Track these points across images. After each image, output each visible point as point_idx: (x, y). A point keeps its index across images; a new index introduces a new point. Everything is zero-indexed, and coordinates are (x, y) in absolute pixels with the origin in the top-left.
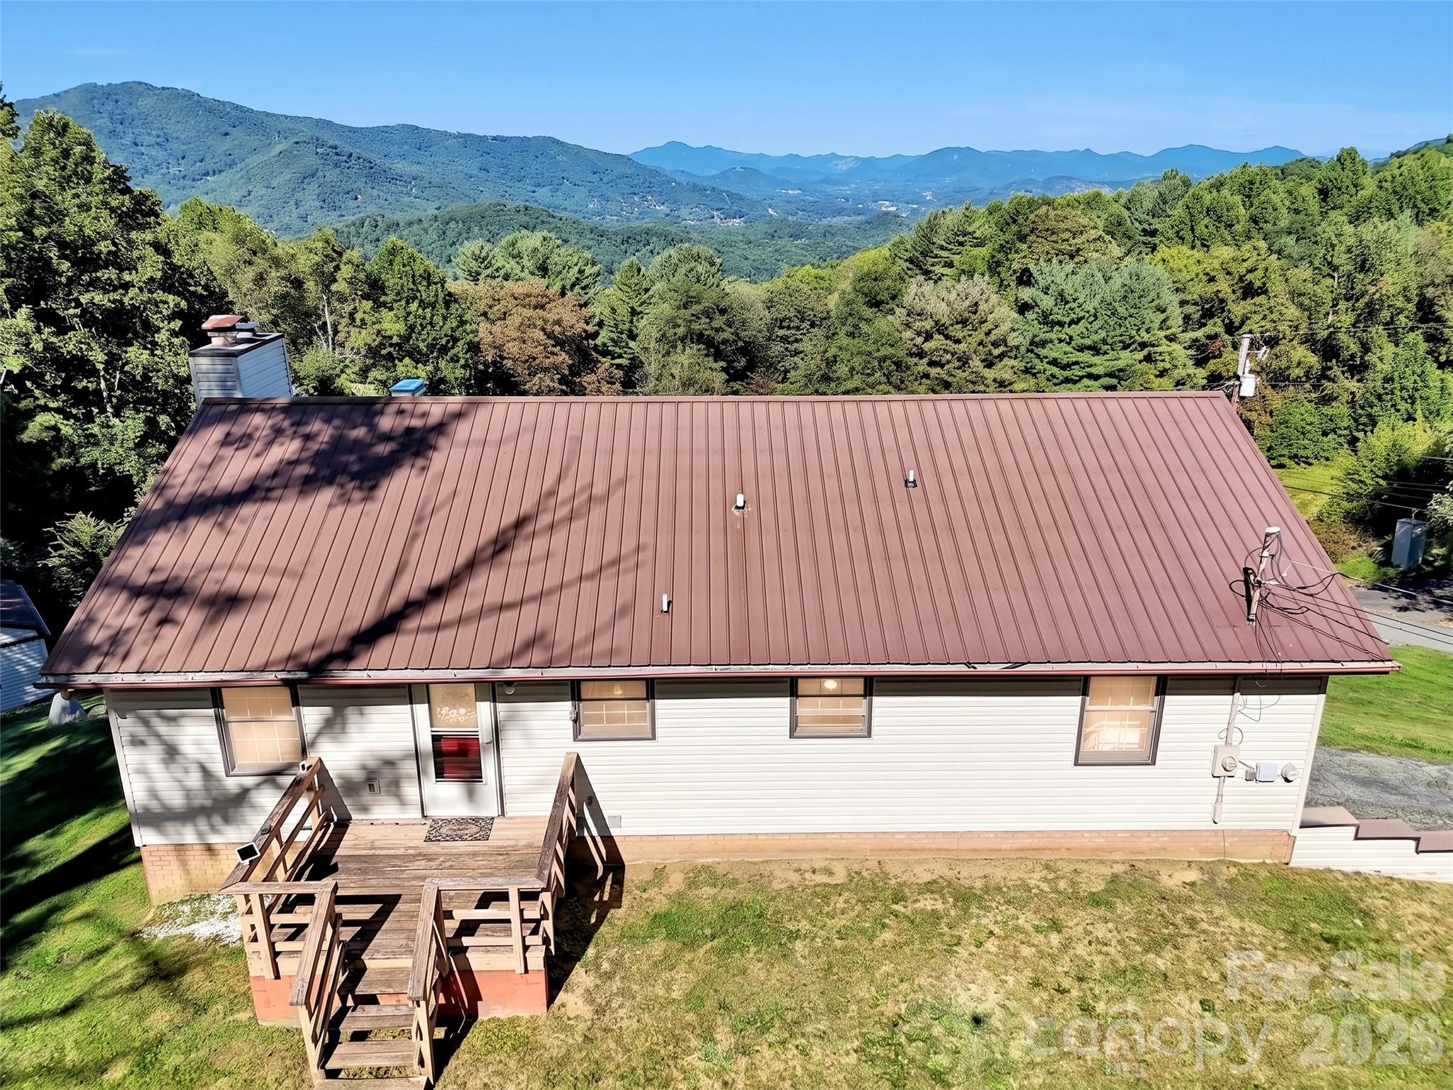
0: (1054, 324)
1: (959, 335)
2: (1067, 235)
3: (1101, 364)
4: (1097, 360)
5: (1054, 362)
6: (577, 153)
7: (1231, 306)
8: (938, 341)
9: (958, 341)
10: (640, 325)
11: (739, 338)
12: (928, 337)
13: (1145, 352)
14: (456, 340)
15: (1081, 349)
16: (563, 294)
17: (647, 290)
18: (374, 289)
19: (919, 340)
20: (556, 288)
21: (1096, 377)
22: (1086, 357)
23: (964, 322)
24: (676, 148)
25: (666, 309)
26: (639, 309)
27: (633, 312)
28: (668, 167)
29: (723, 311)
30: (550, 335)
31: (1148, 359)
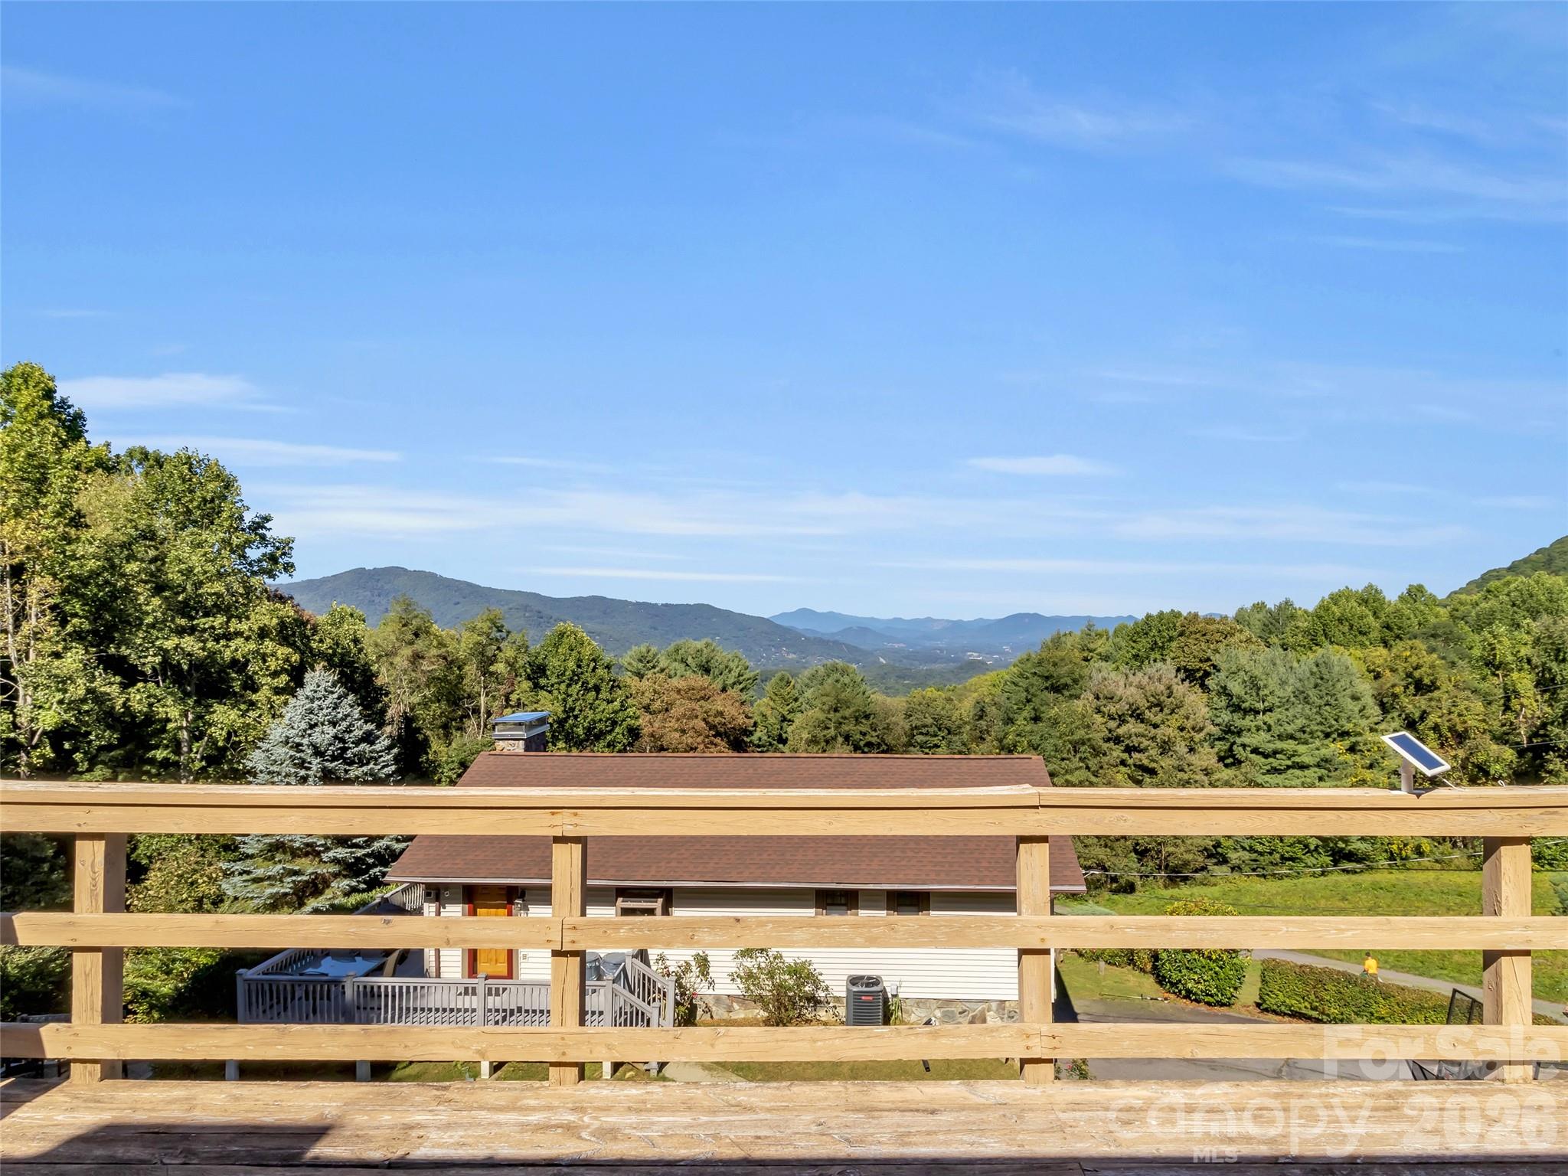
0: (1246, 712)
1: (1157, 719)
2: (1217, 636)
3: (1306, 753)
4: (1302, 748)
5: (1255, 751)
6: (727, 615)
7: (1405, 700)
8: (1132, 727)
9: (1156, 726)
10: (790, 729)
11: (884, 742)
12: (1123, 721)
13: (1347, 743)
14: (614, 723)
15: (1280, 737)
16: (724, 690)
17: (796, 700)
18: (537, 673)
19: (1112, 724)
20: (718, 684)
21: (1303, 767)
22: (1289, 745)
23: (1160, 705)
24: (805, 613)
25: (815, 714)
26: (789, 717)
27: (784, 719)
28: (800, 625)
29: (867, 717)
30: (712, 727)
31: (1352, 749)
